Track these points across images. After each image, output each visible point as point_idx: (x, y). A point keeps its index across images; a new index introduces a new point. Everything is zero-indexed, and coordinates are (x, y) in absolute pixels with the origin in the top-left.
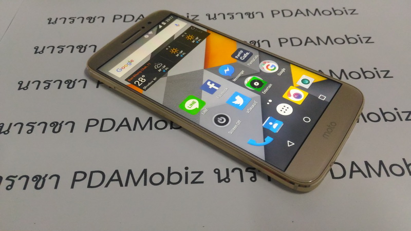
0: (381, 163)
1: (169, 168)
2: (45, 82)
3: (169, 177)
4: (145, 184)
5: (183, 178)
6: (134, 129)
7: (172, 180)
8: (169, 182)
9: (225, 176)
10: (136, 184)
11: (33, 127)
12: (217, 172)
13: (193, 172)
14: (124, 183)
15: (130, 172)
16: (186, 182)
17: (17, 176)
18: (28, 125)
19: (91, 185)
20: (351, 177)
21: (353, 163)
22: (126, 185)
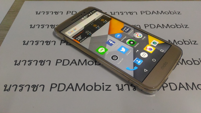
0: (193, 84)
1: (95, 83)
2: (36, 42)
3: (95, 87)
4: (84, 90)
5: (102, 88)
6: (78, 65)
7: (96, 89)
9: (121, 88)
10: (80, 90)
12: (117, 86)
13: (106, 85)
14: (74, 89)
15: (77, 84)
16: (103, 90)
17: (24, 85)
19: (59, 90)
20: (179, 90)
21: (180, 83)
22: (76, 90)
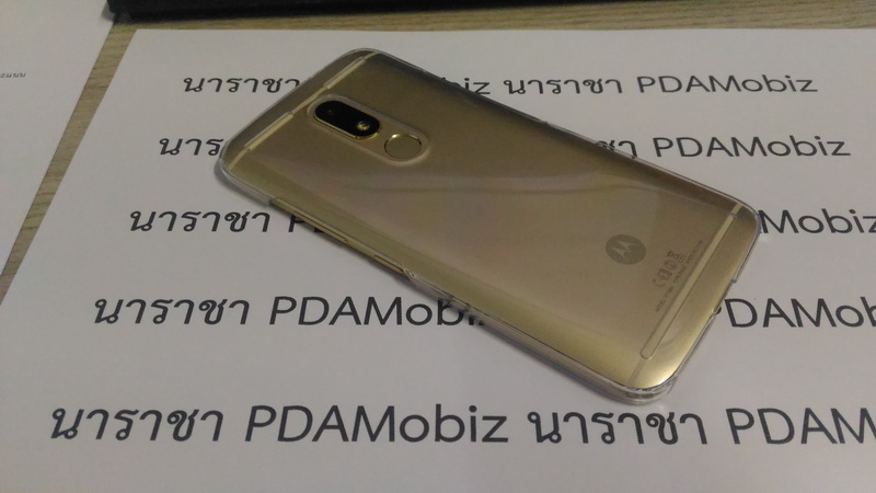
1: (438, 407)
2: (185, 216)
3: (437, 425)
4: (392, 438)
5: (467, 428)
6: (366, 322)
7: (444, 433)
8: (439, 437)
9: (551, 429)
10: (373, 437)
11: (165, 310)
14: (350, 434)
15: (361, 412)
17: (136, 411)
18: (155, 305)
19: (286, 435)
21: (808, 412)
22: (355, 438)
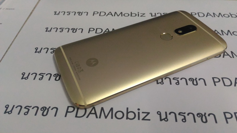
1: (127, 108)
2: (51, 49)
3: (127, 114)
4: (112, 118)
5: (137, 116)
7: (129, 117)
8: (127, 118)
9: (165, 117)
10: (106, 117)
11: (43, 76)
12: (159, 113)
13: (143, 113)
14: (98, 116)
15: (102, 109)
16: (139, 119)
17: (31, 106)
18: (40, 74)
19: (78, 116)
22: (100, 117)
